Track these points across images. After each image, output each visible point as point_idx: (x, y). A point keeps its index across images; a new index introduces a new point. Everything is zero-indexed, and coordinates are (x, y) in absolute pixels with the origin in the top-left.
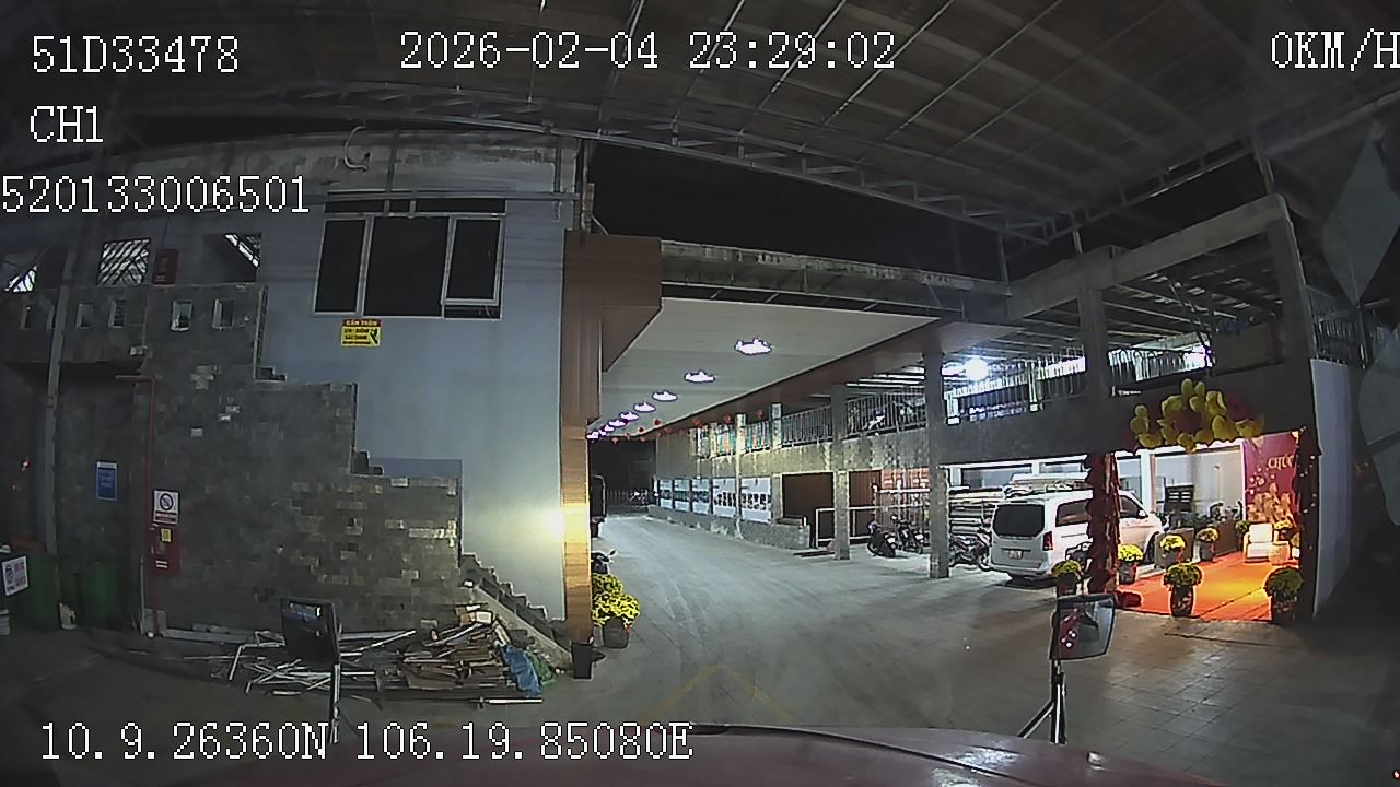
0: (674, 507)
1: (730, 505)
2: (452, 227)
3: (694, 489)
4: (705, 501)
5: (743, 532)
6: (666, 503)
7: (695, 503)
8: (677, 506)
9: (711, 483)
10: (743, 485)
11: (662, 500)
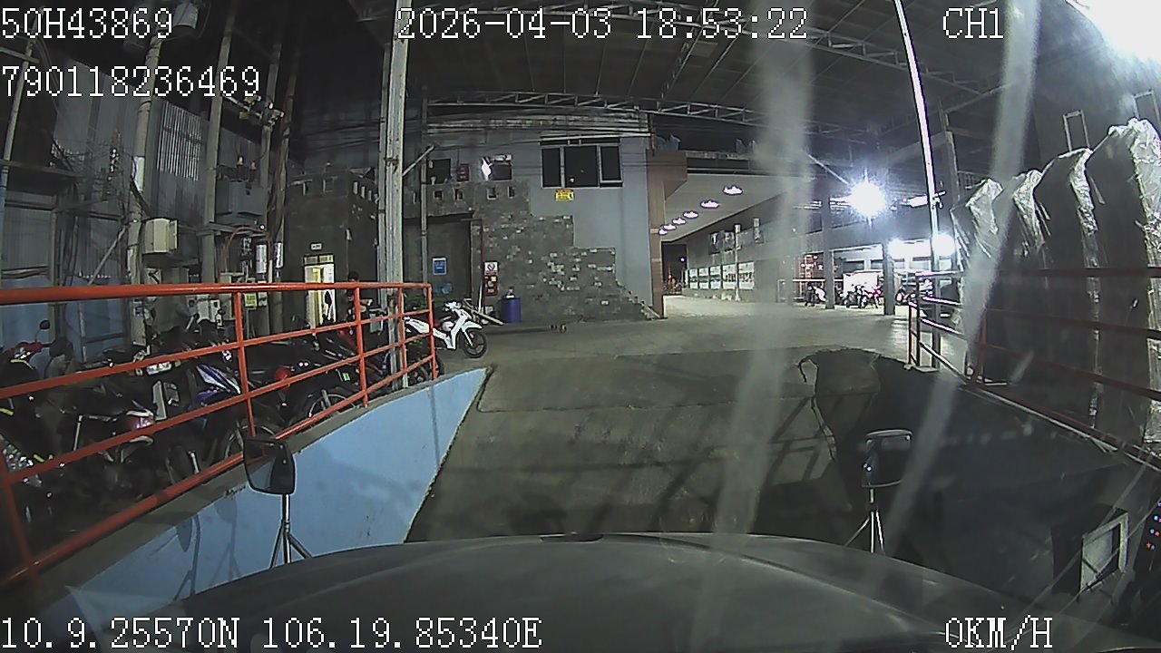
0: (699, 287)
1: (733, 281)
2: (599, 150)
3: (712, 274)
4: (718, 280)
5: (740, 296)
6: (694, 285)
7: (712, 283)
8: (701, 287)
9: (722, 268)
10: (740, 268)
11: (691, 284)
